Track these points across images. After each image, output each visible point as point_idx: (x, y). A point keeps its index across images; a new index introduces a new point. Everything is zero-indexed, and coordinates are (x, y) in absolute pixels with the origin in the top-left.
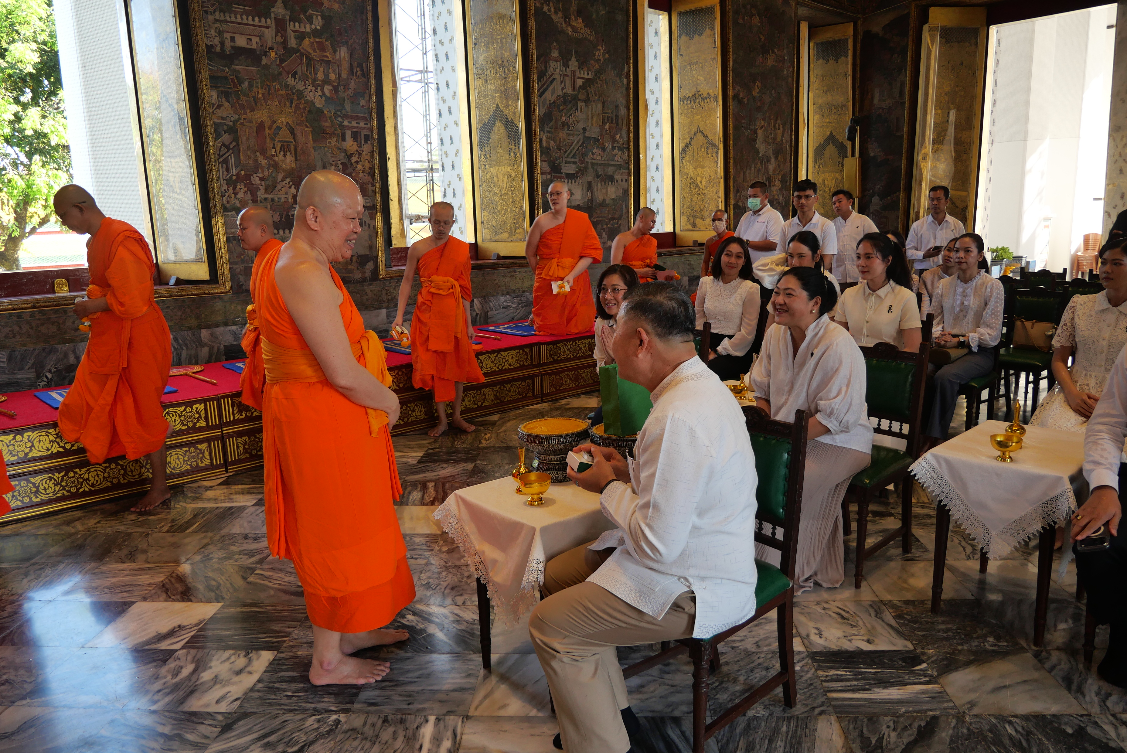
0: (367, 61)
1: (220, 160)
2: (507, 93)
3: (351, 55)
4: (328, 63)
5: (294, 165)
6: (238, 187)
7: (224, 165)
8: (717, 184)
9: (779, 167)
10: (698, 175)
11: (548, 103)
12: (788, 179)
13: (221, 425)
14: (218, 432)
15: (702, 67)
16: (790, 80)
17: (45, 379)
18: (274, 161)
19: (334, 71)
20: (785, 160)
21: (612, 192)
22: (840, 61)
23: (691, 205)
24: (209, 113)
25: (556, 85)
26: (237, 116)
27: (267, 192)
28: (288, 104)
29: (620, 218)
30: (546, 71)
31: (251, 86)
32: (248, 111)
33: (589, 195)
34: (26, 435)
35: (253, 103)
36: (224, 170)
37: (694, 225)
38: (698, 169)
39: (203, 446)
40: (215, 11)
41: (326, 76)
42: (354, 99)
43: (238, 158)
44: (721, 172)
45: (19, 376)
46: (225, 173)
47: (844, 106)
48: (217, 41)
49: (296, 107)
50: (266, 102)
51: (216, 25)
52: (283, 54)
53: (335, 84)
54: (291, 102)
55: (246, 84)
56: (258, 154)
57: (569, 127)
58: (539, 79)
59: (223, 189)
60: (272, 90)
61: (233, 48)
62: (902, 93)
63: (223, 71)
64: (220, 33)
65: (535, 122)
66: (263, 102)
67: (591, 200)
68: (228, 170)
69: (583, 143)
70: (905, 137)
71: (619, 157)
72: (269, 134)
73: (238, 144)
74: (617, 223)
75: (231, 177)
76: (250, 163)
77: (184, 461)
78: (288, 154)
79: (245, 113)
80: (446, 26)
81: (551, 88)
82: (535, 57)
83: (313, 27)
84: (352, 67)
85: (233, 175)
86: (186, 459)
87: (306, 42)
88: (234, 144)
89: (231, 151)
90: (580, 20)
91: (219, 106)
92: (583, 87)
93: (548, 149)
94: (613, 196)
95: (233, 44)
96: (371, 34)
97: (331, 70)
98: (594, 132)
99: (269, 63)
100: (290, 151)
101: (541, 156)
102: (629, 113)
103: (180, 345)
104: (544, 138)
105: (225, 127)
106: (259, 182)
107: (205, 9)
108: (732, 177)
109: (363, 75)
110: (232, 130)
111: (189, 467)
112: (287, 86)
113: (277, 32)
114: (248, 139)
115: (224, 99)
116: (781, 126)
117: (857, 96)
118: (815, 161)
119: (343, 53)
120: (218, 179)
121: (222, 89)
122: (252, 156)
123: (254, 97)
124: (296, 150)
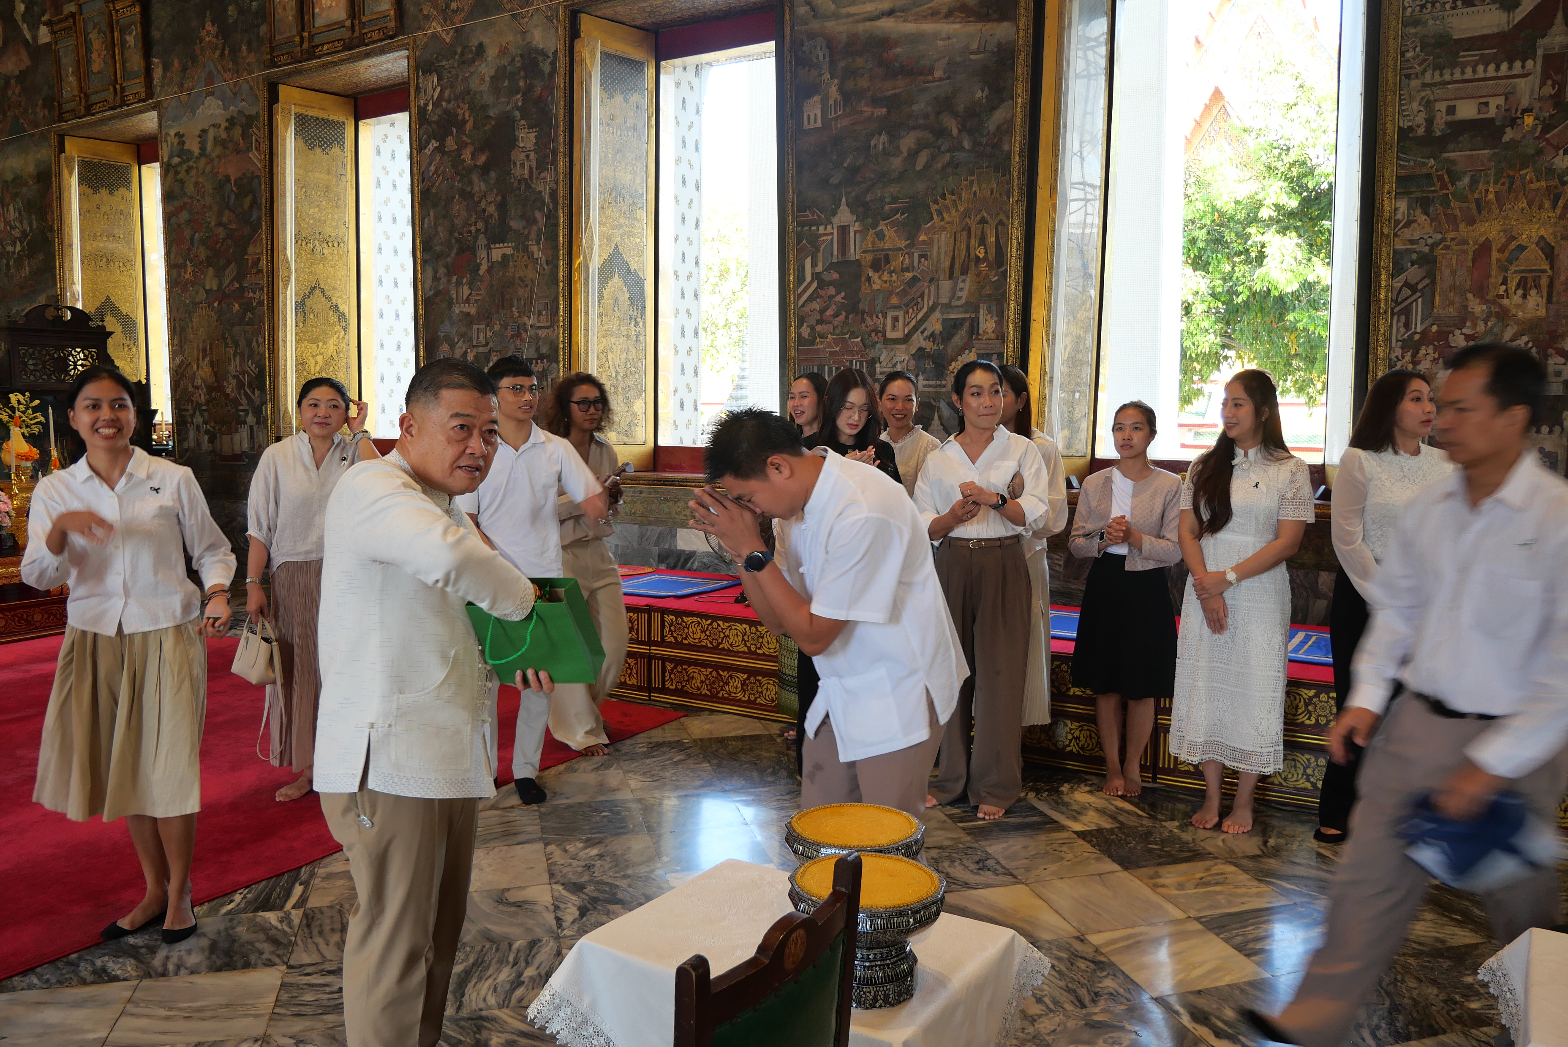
1: (1395, 310)
5: (1542, 312)
6: (1423, 351)
7: (1403, 318)
18: (1501, 306)
24: (1388, 236)
26: (1439, 236)
28: (1547, 204)
31: (1474, 182)
32: (1462, 226)
35: (1475, 211)
36: (1401, 324)
40: (1425, 71)
43: (1430, 304)
46: (1403, 330)
48: (1420, 119)
50: (1501, 206)
51: (1423, 94)
52: (1551, 116)
54: (1556, 201)
55: (1466, 180)
56: (1470, 296)
59: (1393, 356)
60: (1518, 183)
61: (1451, 124)
63: (1425, 164)
64: (1428, 105)
66: (1495, 206)
68: (1407, 326)
72: (1498, 260)
73: (1433, 282)
75: (1411, 337)
76: (1452, 311)
78: (1533, 292)
79: (1456, 229)
85: (1415, 333)
88: (1427, 281)
89: (1419, 294)
91: (1408, 224)
95: (1450, 118)
99: (1518, 138)
100: (1537, 287)
105: (1414, 256)
107: (1407, 72)
110: (1428, 261)
112: (1550, 171)
113: (1545, 79)
114: (1453, 273)
115: (1419, 211)
120: (1388, 340)
121: (1419, 195)
122: (1457, 299)
123: (1478, 201)
124: (1551, 285)
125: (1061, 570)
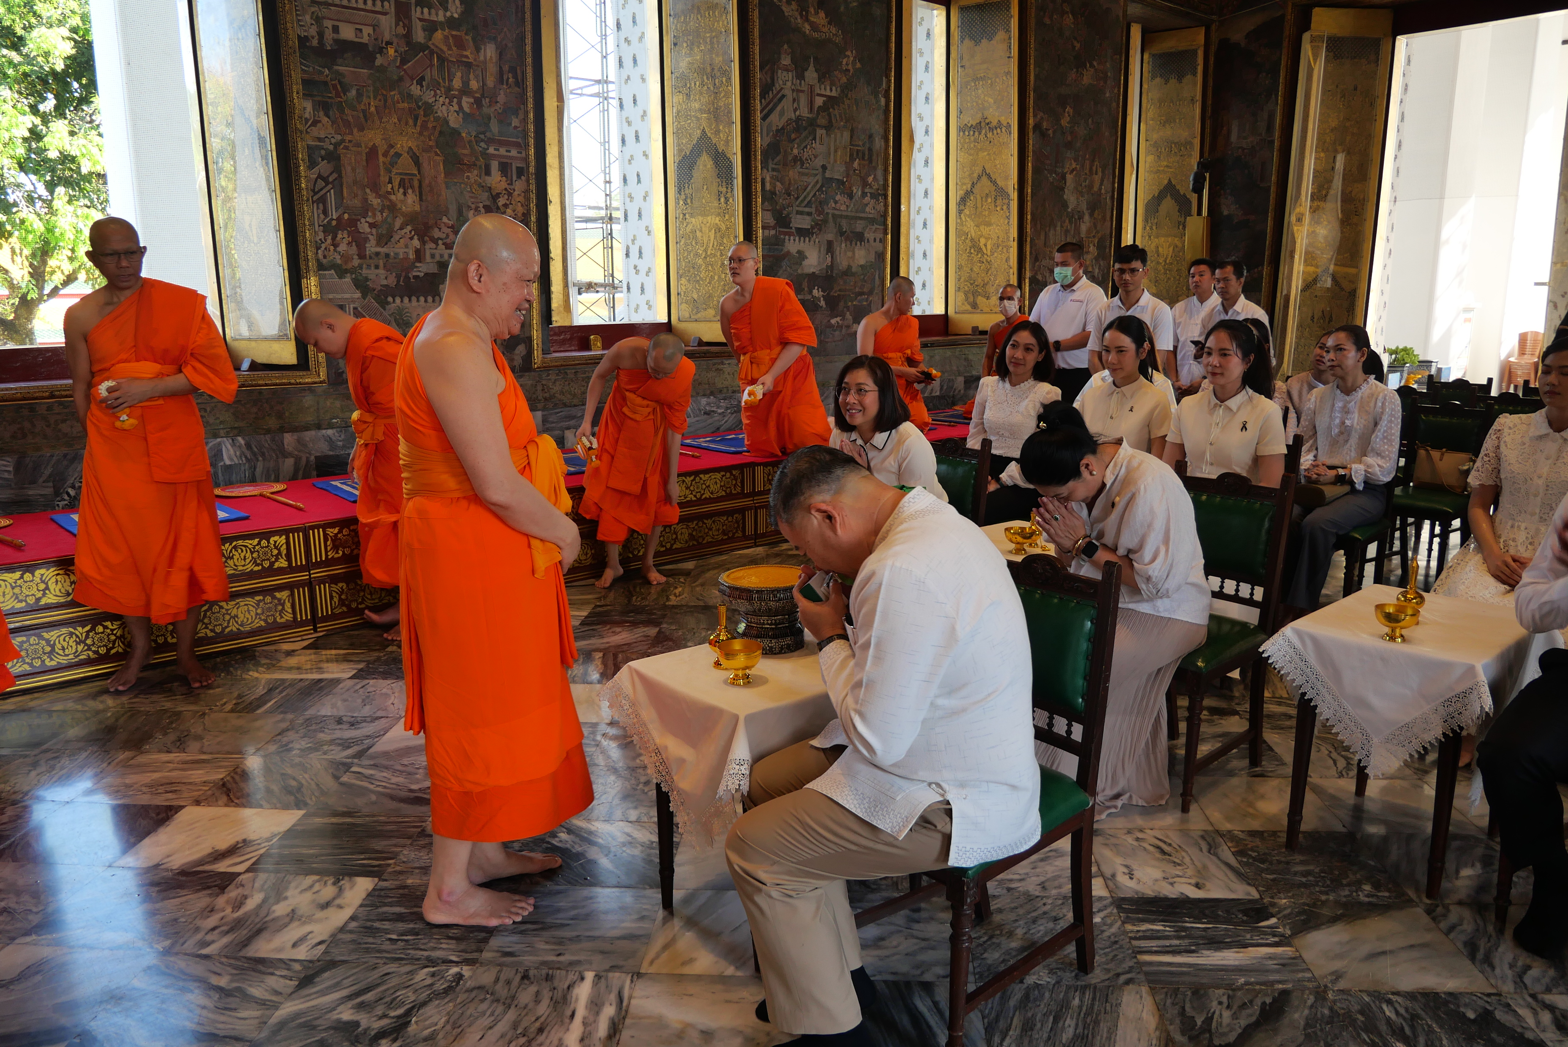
0: (523, 63)
1: (315, 198)
2: (717, 114)
3: (501, 54)
4: (469, 65)
5: (417, 208)
6: (340, 236)
7: (321, 206)
8: (1008, 248)
9: (1095, 227)
10: (981, 236)
11: (774, 128)
12: (1108, 243)
13: (308, 566)
14: (303, 576)
15: (991, 84)
16: (1114, 104)
17: (66, 497)
18: (390, 200)
19: (476, 77)
20: (1104, 219)
21: (861, 256)
22: (1185, 80)
23: (970, 277)
24: (301, 132)
25: (786, 104)
26: (339, 137)
27: (378, 244)
28: (411, 122)
29: (870, 293)
30: (773, 84)
31: (359, 95)
32: (355, 130)
33: (829, 259)
34: (38, 573)
35: (363, 120)
36: (320, 211)
37: (974, 306)
38: (982, 228)
39: (284, 595)
41: (466, 83)
42: (503, 119)
43: (340, 195)
44: (1014, 232)
45: (31, 492)
46: (322, 216)
47: (1188, 144)
48: (313, 31)
49: (422, 126)
50: (381, 118)
51: (313, 9)
52: (406, 51)
53: (478, 95)
54: (416, 119)
55: (353, 93)
56: (368, 191)
57: (802, 164)
58: (763, 96)
59: (318, 239)
60: (389, 100)
61: (337, 41)
62: (1270, 128)
63: (322, 73)
64: (318, 20)
65: (755, 155)
66: (376, 118)
67: (831, 267)
68: (325, 212)
69: (822, 186)
70: (1273, 189)
71: (872, 208)
72: (384, 163)
73: (340, 176)
74: (867, 300)
75: (329, 222)
76: (357, 202)
77: (257, 614)
78: (410, 191)
79: (351, 133)
80: (634, 18)
81: (779, 108)
82: (757, 63)
83: (448, 14)
84: (501, 73)
85: (332, 219)
86: (259, 611)
87: (439, 35)
88: (335, 175)
89: (330, 186)
90: (822, 14)
91: (315, 123)
92: (824, 108)
93: (773, 193)
94: (862, 262)
95: (335, 36)
96: (528, 27)
97: (472, 76)
98: (837, 172)
99: (386, 64)
100: (412, 187)
101: (763, 203)
102: (887, 146)
103: (255, 454)
104: (768, 179)
105: (323, 152)
106: (368, 230)
108: (1028, 239)
109: (517, 84)
111: (263, 623)
112: (410, 96)
113: (398, 20)
114: (354, 170)
115: (321, 113)
116: (1099, 171)
117: (1208, 130)
118: (1146, 220)
119: (490, 51)
120: (312, 224)
121: (319, 98)
122: (359, 193)
123: (364, 111)
124: (420, 186)
125: (12, 476)
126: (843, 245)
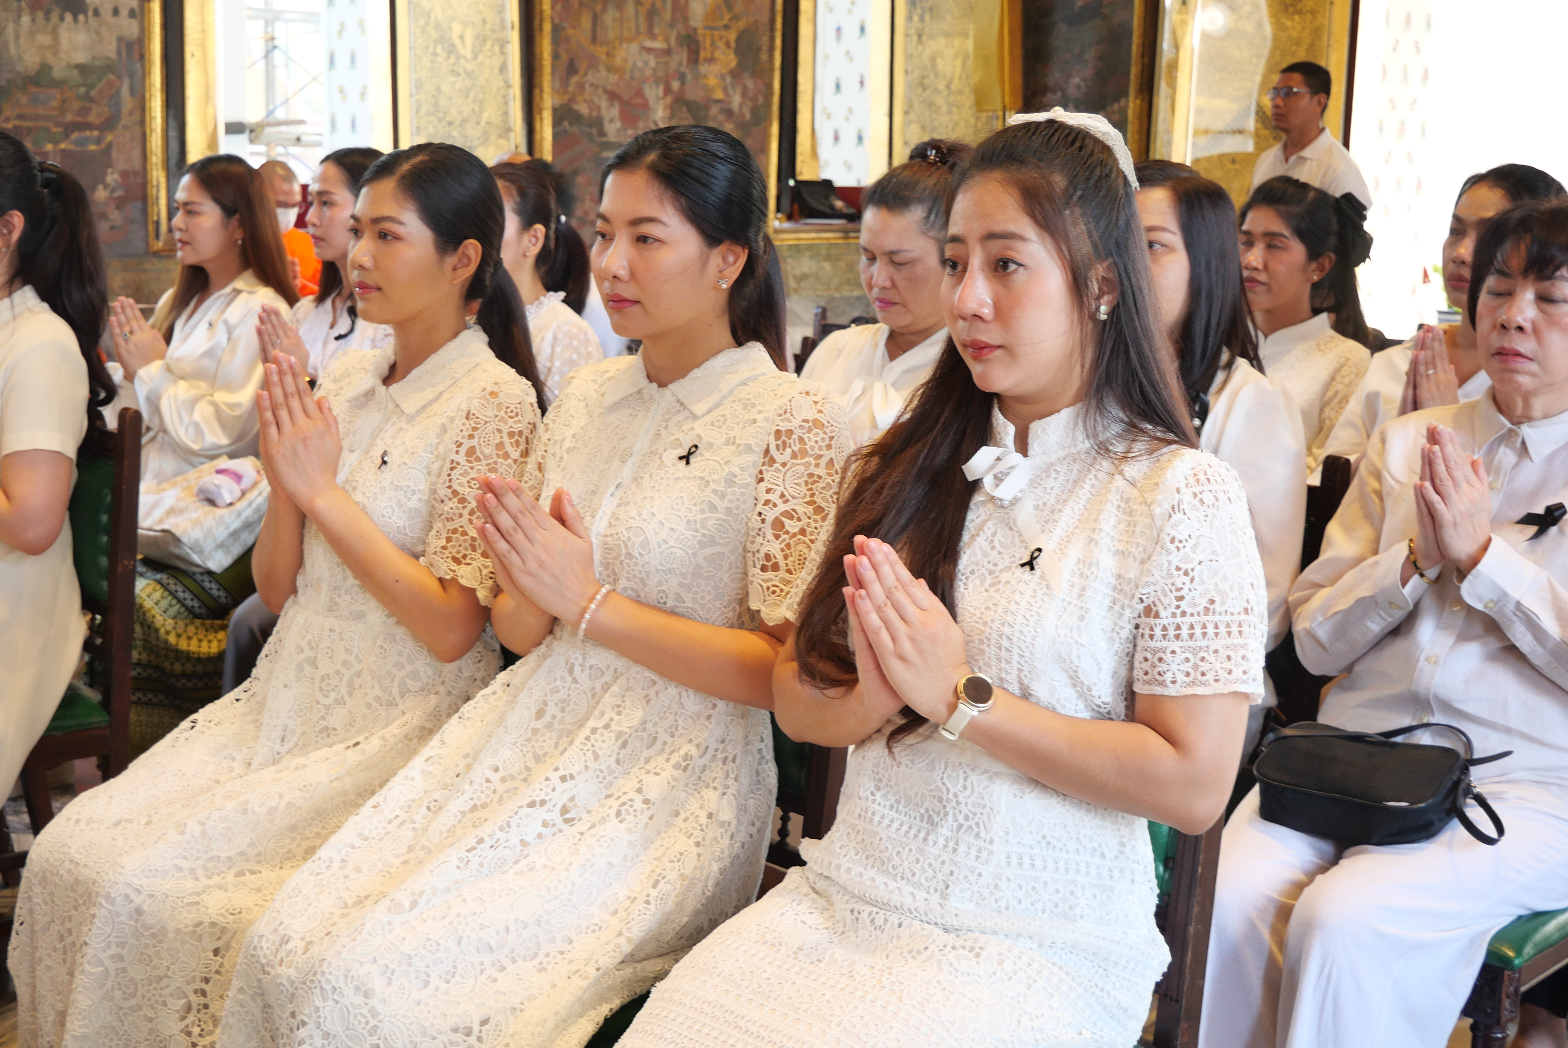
8: (503, 43)
9: (730, 7)
12: (764, 42)
21: (75, 45)
29: (109, 124)
74: (98, 141)
94: (81, 57)
108: (547, 27)
126: (25, 19)
